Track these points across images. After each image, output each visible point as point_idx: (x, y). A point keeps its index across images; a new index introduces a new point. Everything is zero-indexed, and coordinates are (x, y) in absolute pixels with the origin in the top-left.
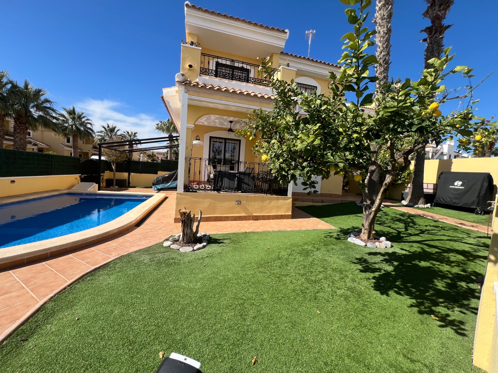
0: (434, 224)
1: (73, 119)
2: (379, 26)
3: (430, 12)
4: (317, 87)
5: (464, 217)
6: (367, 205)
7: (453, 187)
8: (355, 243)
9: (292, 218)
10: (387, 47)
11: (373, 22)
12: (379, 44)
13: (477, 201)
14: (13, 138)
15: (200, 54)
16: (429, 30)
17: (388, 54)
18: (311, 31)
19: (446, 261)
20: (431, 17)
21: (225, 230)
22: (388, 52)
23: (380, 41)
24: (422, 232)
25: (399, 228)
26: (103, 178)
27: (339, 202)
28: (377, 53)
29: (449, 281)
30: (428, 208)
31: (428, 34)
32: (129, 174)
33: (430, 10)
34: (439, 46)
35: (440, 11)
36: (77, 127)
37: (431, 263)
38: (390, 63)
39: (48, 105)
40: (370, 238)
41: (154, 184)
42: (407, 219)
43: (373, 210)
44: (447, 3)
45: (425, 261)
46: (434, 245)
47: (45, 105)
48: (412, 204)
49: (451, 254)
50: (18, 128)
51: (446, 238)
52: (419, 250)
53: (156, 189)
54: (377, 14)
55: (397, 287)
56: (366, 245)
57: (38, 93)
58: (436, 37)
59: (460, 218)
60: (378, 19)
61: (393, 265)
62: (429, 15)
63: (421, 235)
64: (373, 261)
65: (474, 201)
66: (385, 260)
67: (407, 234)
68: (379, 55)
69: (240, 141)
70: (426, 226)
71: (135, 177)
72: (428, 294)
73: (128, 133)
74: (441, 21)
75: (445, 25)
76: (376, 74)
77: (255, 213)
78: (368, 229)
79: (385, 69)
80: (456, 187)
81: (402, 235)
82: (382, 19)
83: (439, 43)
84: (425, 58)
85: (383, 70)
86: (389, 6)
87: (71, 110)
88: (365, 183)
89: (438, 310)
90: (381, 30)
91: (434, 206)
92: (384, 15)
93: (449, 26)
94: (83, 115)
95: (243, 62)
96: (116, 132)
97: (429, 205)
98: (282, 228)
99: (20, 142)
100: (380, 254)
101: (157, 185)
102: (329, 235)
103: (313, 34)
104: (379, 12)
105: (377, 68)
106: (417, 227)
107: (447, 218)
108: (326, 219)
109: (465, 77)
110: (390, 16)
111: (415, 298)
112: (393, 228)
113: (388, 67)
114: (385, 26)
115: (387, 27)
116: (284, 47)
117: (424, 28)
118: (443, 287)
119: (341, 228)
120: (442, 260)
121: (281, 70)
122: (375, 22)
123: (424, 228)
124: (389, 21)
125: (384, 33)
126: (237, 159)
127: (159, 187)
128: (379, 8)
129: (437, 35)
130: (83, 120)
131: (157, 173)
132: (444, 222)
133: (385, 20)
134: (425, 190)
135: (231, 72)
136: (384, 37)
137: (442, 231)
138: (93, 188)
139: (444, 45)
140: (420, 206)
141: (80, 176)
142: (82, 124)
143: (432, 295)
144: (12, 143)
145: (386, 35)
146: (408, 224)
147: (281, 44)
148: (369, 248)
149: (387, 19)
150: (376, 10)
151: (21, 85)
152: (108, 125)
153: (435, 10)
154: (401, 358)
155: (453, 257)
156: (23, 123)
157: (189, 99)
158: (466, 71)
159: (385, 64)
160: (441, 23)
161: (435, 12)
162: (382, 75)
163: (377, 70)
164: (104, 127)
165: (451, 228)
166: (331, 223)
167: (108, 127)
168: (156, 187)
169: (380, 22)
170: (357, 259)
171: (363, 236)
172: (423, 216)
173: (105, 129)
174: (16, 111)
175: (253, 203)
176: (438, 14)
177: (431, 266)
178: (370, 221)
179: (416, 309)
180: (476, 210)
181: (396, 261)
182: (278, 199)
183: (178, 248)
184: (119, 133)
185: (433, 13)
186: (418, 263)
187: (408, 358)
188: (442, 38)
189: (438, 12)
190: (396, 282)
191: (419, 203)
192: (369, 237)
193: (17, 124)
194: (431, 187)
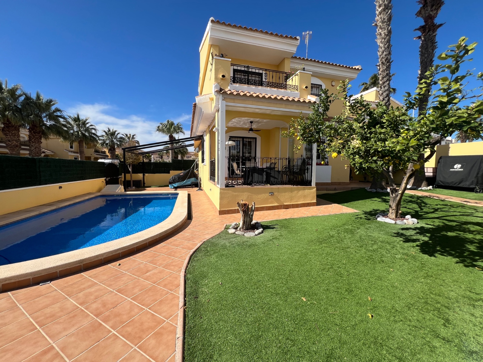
0: (442, 203)
1: (78, 125)
2: (380, 28)
3: (423, 12)
4: (321, 85)
5: (465, 195)
6: (393, 189)
7: (453, 170)
8: (386, 221)
9: (317, 206)
10: (388, 47)
11: (373, 24)
12: (381, 45)
13: (476, 181)
14: (29, 148)
15: (230, 65)
16: (422, 29)
17: (390, 54)
18: (307, 33)
19: (468, 231)
20: (424, 17)
21: (266, 218)
22: (389, 52)
23: (381, 42)
24: (436, 210)
25: (414, 208)
26: (121, 180)
27: (350, 189)
28: (379, 53)
29: (478, 245)
30: (430, 189)
31: (421, 32)
32: (144, 175)
33: (422, 10)
34: (433, 43)
35: (432, 11)
36: (82, 133)
37: (457, 233)
38: (392, 61)
39: (58, 114)
40: (398, 217)
41: (170, 183)
42: (417, 200)
43: (399, 192)
44: (438, 4)
45: (451, 232)
46: (451, 219)
47: (55, 114)
48: (415, 187)
49: (469, 226)
50: (32, 137)
51: (459, 214)
52: (441, 224)
53: (173, 187)
54: (377, 18)
55: (439, 251)
56: (396, 223)
57: (49, 103)
58: (429, 35)
59: (463, 196)
60: (378, 22)
61: (427, 236)
62: (422, 15)
63: (436, 212)
64: (409, 234)
65: (473, 181)
66: (417, 233)
67: (424, 213)
68: (381, 54)
69: (256, 138)
70: (437, 205)
71: (149, 177)
72: (465, 254)
73: (127, 135)
74: (433, 20)
75: (437, 24)
76: (379, 72)
77: (286, 202)
78: (395, 209)
79: (387, 67)
80: (456, 170)
81: (420, 214)
82: (383, 22)
83: (433, 40)
84: (420, 55)
85: (385, 68)
86: (389, 10)
87: (76, 118)
88: (390, 170)
89: (478, 264)
90: (381, 32)
91: (436, 188)
92: (384, 19)
93: (441, 25)
94: (87, 122)
95: (266, 69)
96: (117, 136)
97: (431, 187)
98: (314, 214)
99: (36, 151)
100: (410, 228)
101: (173, 183)
102: (357, 217)
103: (310, 35)
104: (379, 16)
105: (379, 66)
106: (429, 207)
107: (451, 197)
108: (346, 204)
109: (478, 79)
110: (390, 19)
111: (457, 257)
112: (409, 208)
113: (390, 65)
114: (386, 29)
115: (388, 29)
116: (295, 52)
117: (418, 27)
118: (475, 249)
119: (364, 211)
120: (464, 231)
121: (299, 74)
122: (376, 25)
123: (436, 207)
124: (389, 24)
125: (385, 34)
126: (254, 155)
127: (176, 185)
128: (380, 12)
129: (431, 33)
130: (87, 126)
131: (169, 173)
132: (450, 201)
133: (386, 23)
134: (426, 174)
135: (247, 77)
136: (385, 39)
137: (452, 208)
138: (120, 189)
139: (437, 42)
140: (423, 188)
141: (105, 180)
142: (87, 130)
143: (469, 255)
144: (28, 152)
145: (387, 36)
146: (421, 205)
147: (294, 50)
148: (400, 225)
149: (387, 22)
150: (376, 14)
151: (34, 96)
152: (109, 129)
153: (427, 10)
154: (468, 293)
155: (472, 228)
156: (37, 132)
157: (226, 105)
158: (480, 75)
159: (388, 62)
160: (433, 22)
161: (428, 12)
162: (385, 72)
163: (380, 68)
164: (105, 131)
165: (458, 206)
166: (352, 207)
167: (109, 131)
168: (173, 186)
169: (380, 25)
170: (395, 233)
171: (391, 215)
172: (430, 197)
173: (106, 133)
174: (31, 121)
175: (284, 194)
176: (430, 14)
177: (458, 235)
178: (397, 202)
179: (461, 265)
180: (475, 189)
181: (428, 233)
182: (304, 189)
183: (243, 234)
184: (119, 136)
185: (425, 13)
186: (446, 233)
187: (473, 293)
188: (435, 35)
189: (430, 12)
190: (437, 248)
191: (422, 186)
192: (396, 216)
193: (32, 133)
194: (431, 170)
